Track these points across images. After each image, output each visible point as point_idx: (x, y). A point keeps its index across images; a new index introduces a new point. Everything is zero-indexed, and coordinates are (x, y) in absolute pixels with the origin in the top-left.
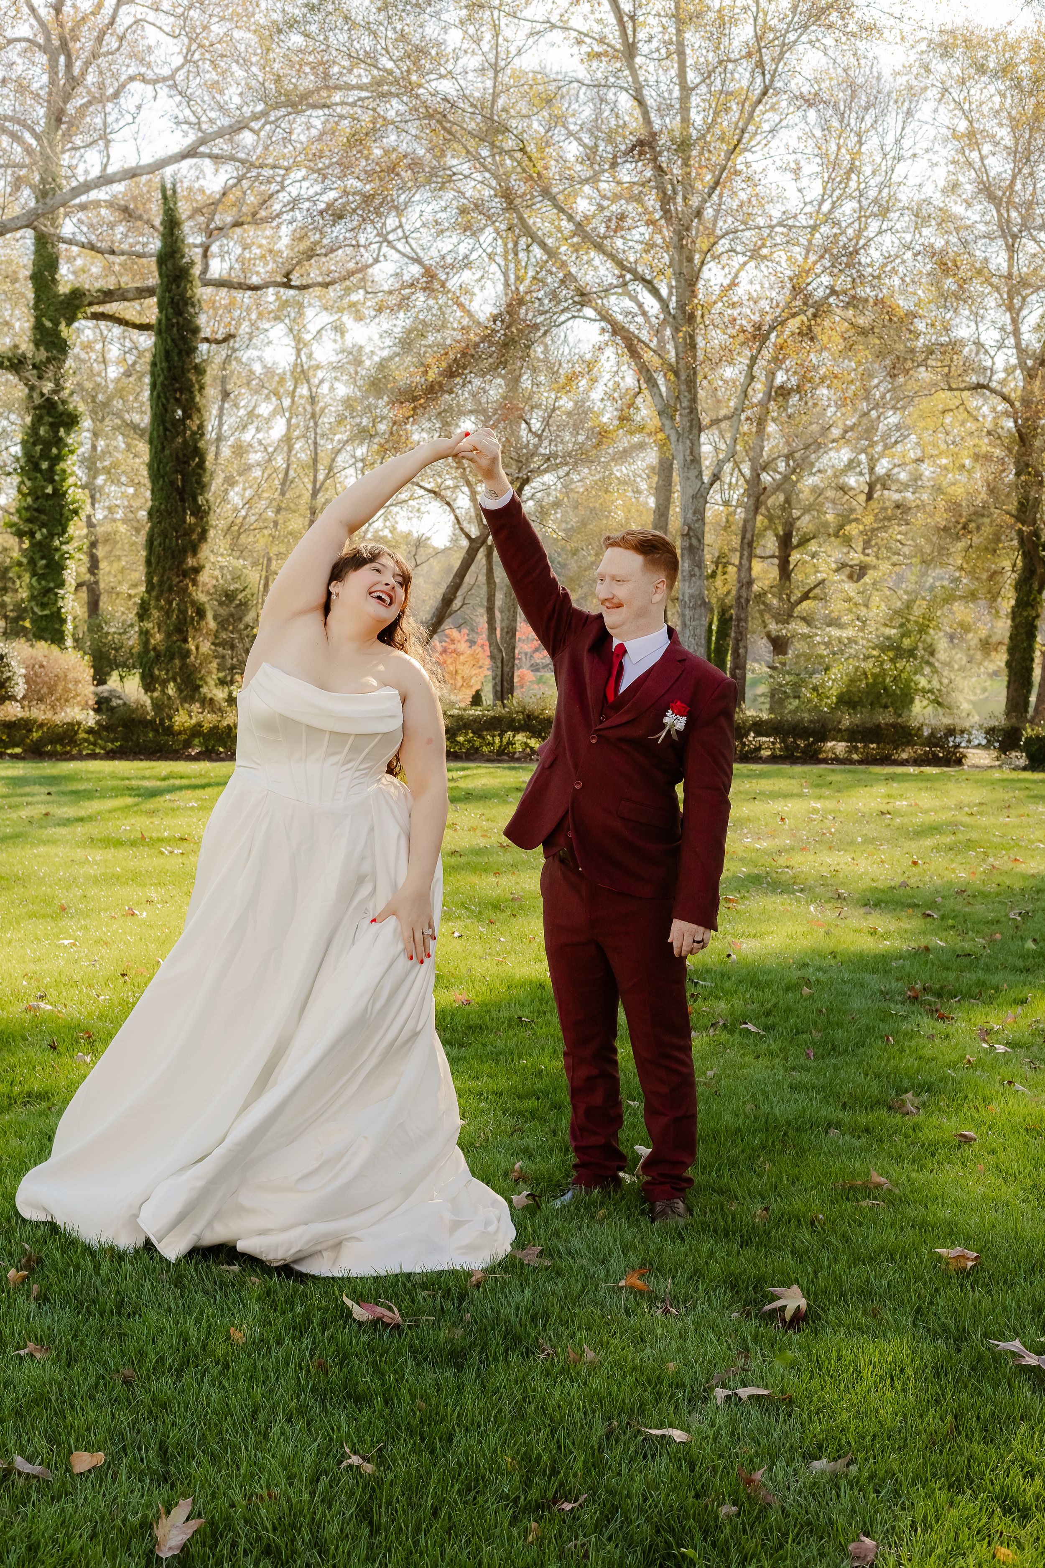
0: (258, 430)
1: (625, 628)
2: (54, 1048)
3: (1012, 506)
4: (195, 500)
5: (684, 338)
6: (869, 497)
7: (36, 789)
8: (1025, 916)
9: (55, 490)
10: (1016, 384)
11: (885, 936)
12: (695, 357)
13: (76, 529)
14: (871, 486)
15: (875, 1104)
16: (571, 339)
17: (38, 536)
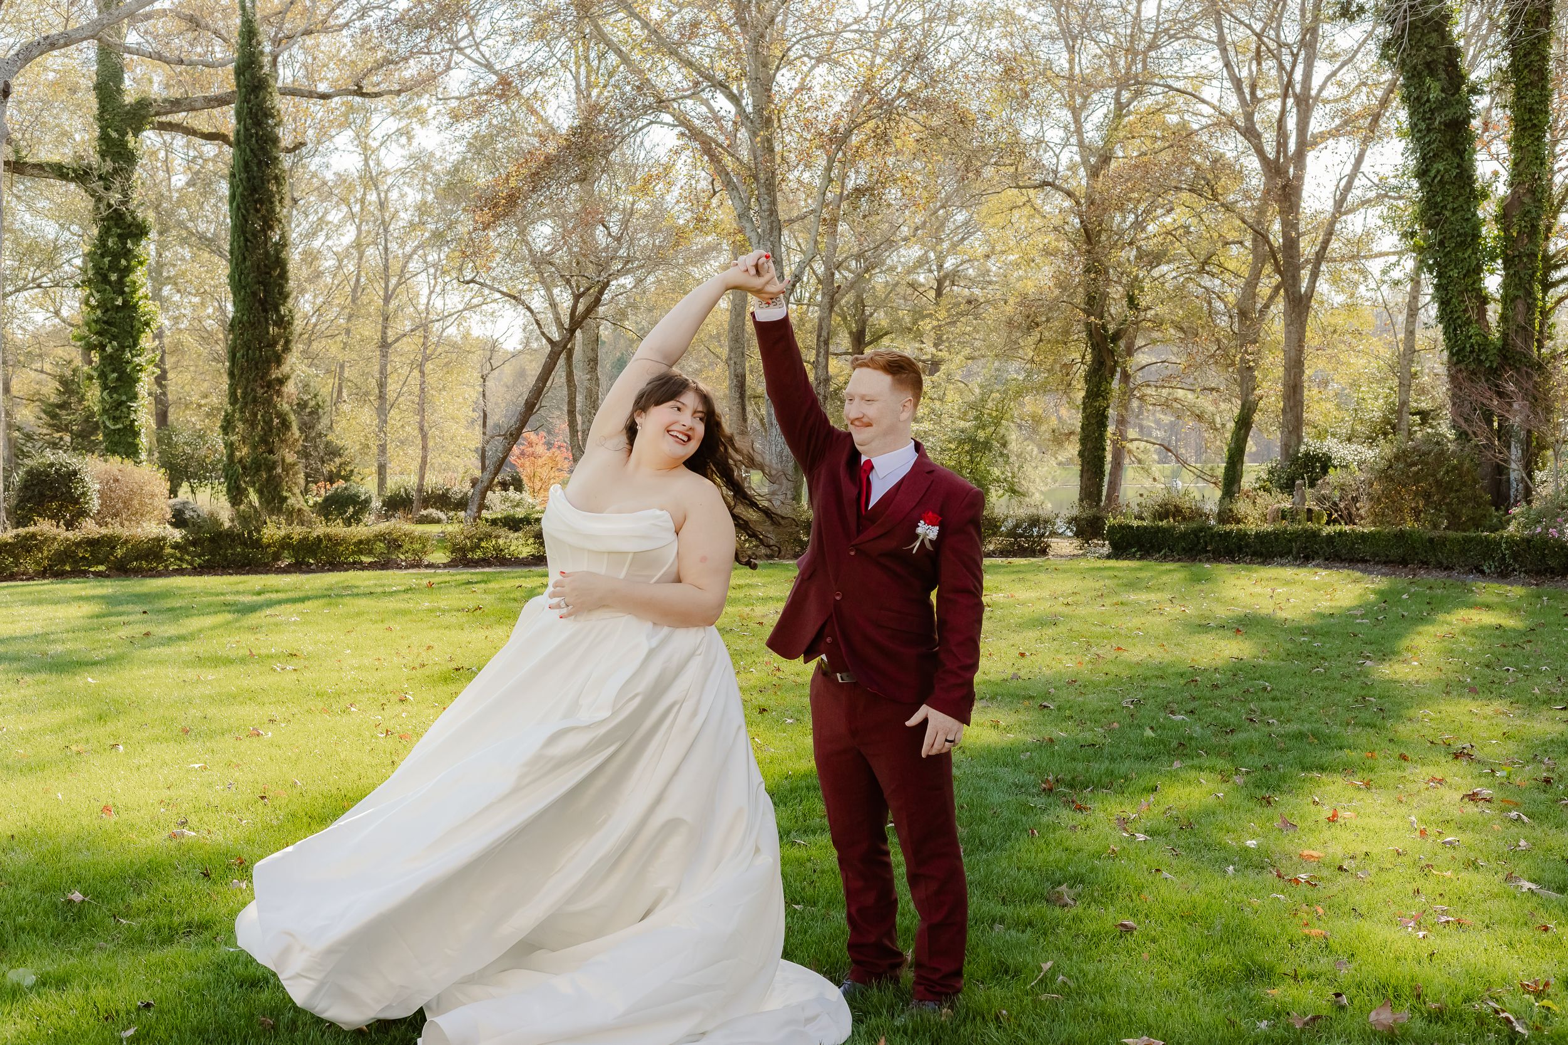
0: (328, 238)
1: (874, 444)
2: (206, 875)
3: (1080, 299)
4: (277, 311)
5: (762, 142)
6: (939, 293)
7: (130, 608)
8: (1137, 703)
9: (125, 302)
10: (1080, 181)
11: (1008, 729)
12: (773, 160)
13: (146, 341)
14: (940, 282)
15: (1032, 898)
16: (647, 144)
17: (109, 349)
